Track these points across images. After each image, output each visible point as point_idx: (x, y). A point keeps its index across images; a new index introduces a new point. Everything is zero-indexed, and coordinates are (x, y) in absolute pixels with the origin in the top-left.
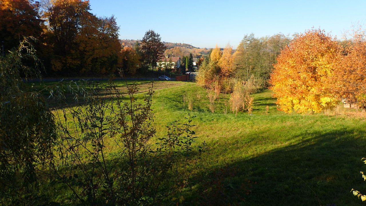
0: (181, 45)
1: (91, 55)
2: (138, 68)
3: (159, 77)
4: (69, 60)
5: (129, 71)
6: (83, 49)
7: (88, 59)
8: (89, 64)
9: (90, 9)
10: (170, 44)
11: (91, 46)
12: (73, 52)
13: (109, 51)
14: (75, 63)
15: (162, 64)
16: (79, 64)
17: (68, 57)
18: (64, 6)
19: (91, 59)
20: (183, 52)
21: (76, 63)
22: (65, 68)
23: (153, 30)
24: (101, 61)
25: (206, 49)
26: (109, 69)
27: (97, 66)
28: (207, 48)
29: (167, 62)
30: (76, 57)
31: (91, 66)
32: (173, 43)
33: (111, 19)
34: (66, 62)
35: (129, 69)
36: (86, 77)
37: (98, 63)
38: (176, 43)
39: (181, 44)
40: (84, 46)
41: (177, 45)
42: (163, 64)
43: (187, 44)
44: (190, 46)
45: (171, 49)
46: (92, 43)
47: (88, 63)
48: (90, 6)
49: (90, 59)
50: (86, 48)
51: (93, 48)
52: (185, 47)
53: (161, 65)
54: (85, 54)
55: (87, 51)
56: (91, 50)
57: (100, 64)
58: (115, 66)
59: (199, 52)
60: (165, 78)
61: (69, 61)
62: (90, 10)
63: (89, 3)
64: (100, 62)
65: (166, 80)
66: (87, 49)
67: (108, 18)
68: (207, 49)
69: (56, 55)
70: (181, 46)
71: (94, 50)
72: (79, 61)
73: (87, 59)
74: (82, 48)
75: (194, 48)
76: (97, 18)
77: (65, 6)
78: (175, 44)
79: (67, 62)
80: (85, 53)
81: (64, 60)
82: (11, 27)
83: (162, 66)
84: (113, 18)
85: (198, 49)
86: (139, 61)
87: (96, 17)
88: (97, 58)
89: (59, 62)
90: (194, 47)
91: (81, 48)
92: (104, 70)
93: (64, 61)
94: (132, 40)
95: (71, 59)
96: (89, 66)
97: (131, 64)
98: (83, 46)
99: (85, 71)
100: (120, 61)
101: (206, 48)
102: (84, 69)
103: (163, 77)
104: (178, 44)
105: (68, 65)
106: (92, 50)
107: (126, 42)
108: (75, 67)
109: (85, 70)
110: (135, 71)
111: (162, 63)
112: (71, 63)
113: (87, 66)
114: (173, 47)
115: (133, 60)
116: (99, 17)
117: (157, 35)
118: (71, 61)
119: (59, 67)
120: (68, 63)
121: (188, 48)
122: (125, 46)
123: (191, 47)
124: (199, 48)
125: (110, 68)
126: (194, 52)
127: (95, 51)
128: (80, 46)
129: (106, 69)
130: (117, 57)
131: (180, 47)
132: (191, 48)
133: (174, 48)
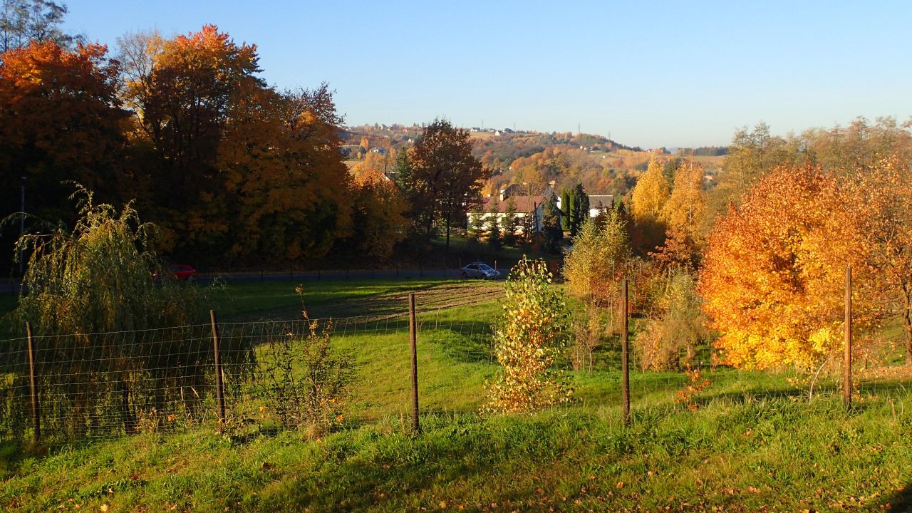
0: (572, 140)
1: (259, 206)
2: (401, 240)
3: (465, 268)
4: (194, 223)
5: (370, 248)
6: (236, 188)
7: (249, 216)
8: (252, 232)
9: (259, 69)
10: (531, 138)
11: (259, 179)
12: (207, 197)
13: (312, 193)
14: (212, 231)
15: (483, 222)
16: (223, 232)
17: (192, 213)
18: (187, 67)
19: (258, 217)
20: (575, 166)
21: (214, 229)
22: (183, 244)
23: (448, 121)
24: (286, 220)
25: (665, 151)
26: (311, 245)
27: (275, 236)
28: (667, 148)
29: (499, 214)
30: (215, 211)
31: (259, 236)
32: (543, 132)
33: (320, 94)
34: (187, 227)
35: (372, 244)
36: (244, 271)
37: (277, 228)
38: (555, 133)
39: (570, 135)
40: (239, 178)
41: (555, 139)
42: (488, 219)
43: (593, 137)
44: (603, 141)
45: (534, 156)
46: (262, 169)
47: (249, 228)
48: (258, 59)
49: (257, 215)
50: (244, 183)
51: (264, 185)
52: (585, 145)
53: (480, 224)
54: (242, 203)
55: (247, 195)
56: (258, 191)
57: (284, 229)
58: (329, 235)
59: (638, 163)
60: (483, 271)
61: (197, 223)
62: (259, 71)
63: (255, 53)
64: (285, 224)
65: (483, 276)
66: (248, 188)
67: (311, 94)
68: (669, 153)
69: (159, 208)
70: (572, 143)
71: (267, 190)
72: (223, 224)
73: (247, 216)
74: (233, 185)
75: (621, 151)
76: (278, 95)
77: (190, 67)
78: (551, 136)
79: (191, 228)
80: (242, 198)
81: (182, 222)
82: (47, 138)
83: (483, 228)
84: (323, 91)
85: (635, 153)
86: (402, 218)
87: (276, 92)
88: (276, 212)
89: (168, 227)
90: (620, 147)
91: (231, 186)
92: (295, 249)
93: (181, 226)
94: (395, 128)
95: (201, 217)
96: (251, 238)
97: (378, 226)
98: (235, 181)
99: (239, 254)
100: (345, 220)
101: (664, 149)
102: (236, 248)
103: (476, 267)
104: (560, 135)
105: (193, 235)
106: (261, 192)
107: (374, 136)
108: (213, 242)
109: (240, 249)
110: (391, 250)
111: (483, 218)
112: (200, 229)
113: (246, 238)
114: (541, 150)
115: (386, 214)
116: (282, 93)
117: (461, 134)
118: (200, 225)
119: (167, 243)
120: (192, 231)
121: (596, 149)
122: (370, 148)
123: (609, 145)
124: (637, 149)
125: (313, 243)
126: (621, 163)
127: (271, 193)
128: (228, 179)
129: (303, 246)
130: (334, 207)
131: (569, 145)
132: (608, 151)
133: (545, 153)
